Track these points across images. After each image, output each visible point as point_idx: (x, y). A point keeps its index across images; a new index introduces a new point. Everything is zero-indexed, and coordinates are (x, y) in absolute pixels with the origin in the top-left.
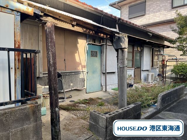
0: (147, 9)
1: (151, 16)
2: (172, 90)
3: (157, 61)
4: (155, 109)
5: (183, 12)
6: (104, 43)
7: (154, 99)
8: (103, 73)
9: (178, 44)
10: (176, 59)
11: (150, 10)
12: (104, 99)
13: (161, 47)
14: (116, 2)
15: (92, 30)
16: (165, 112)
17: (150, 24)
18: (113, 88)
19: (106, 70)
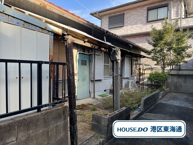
0: (125, 21)
1: (129, 28)
2: (151, 94)
3: (135, 69)
4: (139, 111)
5: (157, 26)
6: (93, 52)
7: (137, 103)
8: (92, 81)
9: (152, 55)
10: (151, 69)
11: (128, 22)
12: (95, 104)
13: (138, 57)
14: (97, 12)
15: (97, 46)
16: (147, 114)
17: (129, 35)
18: (99, 95)
19: (94, 78)
